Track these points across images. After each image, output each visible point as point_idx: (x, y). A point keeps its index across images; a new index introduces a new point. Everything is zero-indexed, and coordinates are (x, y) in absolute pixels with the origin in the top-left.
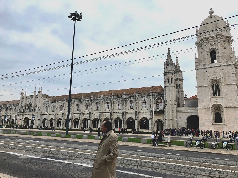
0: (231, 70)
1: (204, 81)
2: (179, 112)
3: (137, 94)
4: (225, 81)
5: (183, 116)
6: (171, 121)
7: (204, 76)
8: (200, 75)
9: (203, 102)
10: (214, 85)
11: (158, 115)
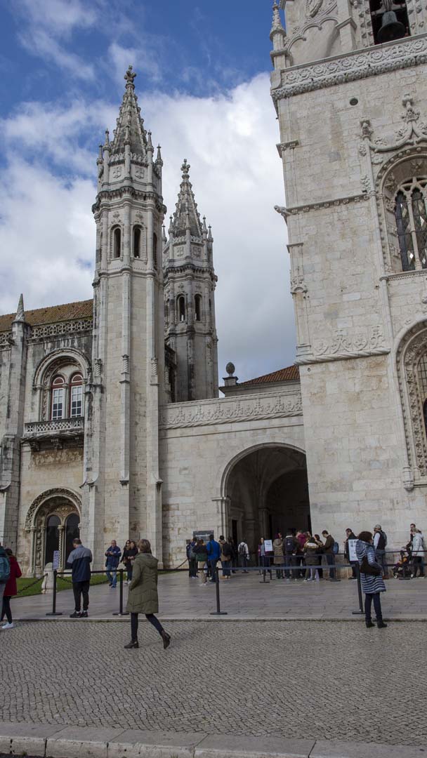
1: (336, 165)
2: (178, 432)
5: (200, 456)
7: (337, 134)
8: (309, 132)
9: (332, 315)
10: (408, 194)
11: (51, 459)
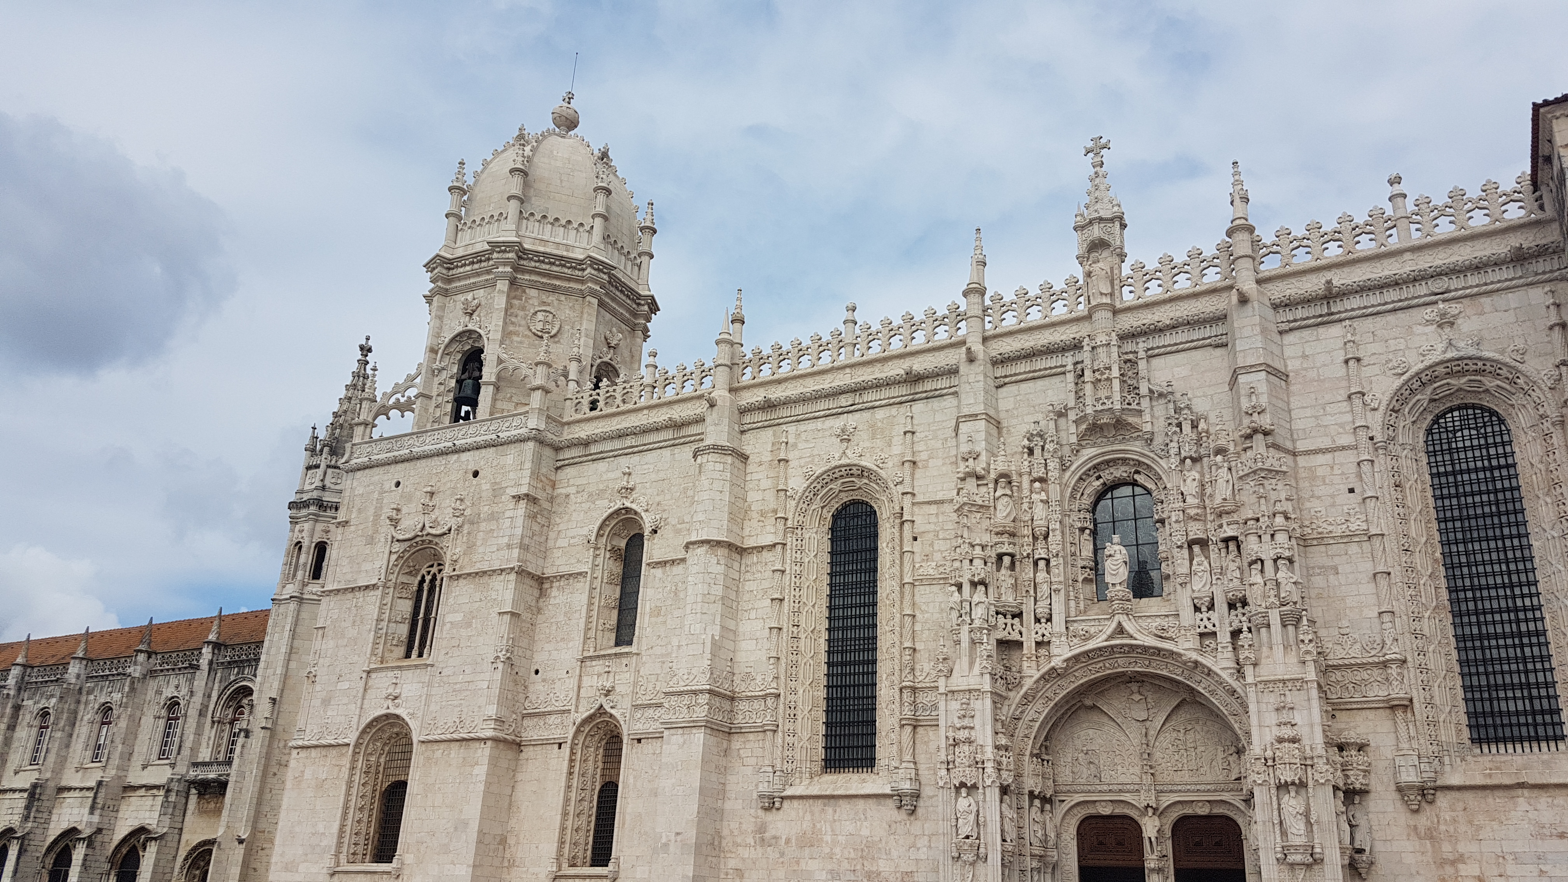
0: (512, 475)
1: (368, 550)
3: (141, 657)
4: (471, 547)
6: (240, 850)
7: (377, 516)
9: (327, 702)
10: (428, 579)
